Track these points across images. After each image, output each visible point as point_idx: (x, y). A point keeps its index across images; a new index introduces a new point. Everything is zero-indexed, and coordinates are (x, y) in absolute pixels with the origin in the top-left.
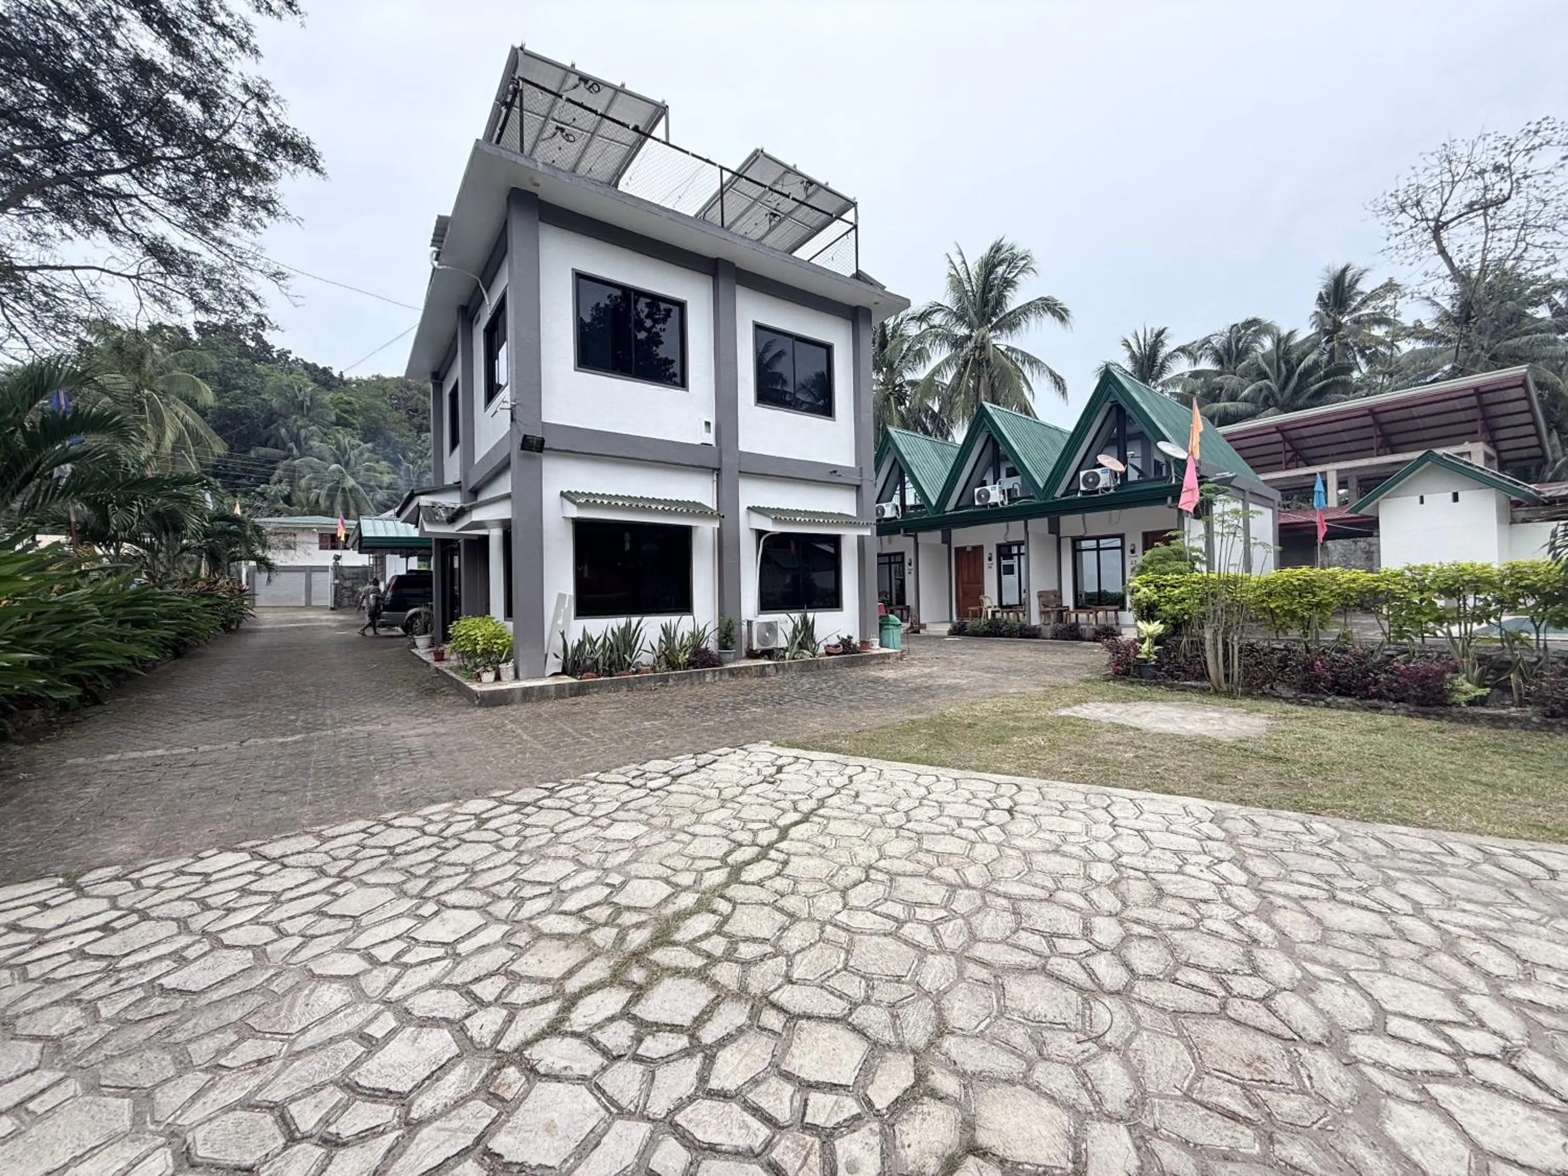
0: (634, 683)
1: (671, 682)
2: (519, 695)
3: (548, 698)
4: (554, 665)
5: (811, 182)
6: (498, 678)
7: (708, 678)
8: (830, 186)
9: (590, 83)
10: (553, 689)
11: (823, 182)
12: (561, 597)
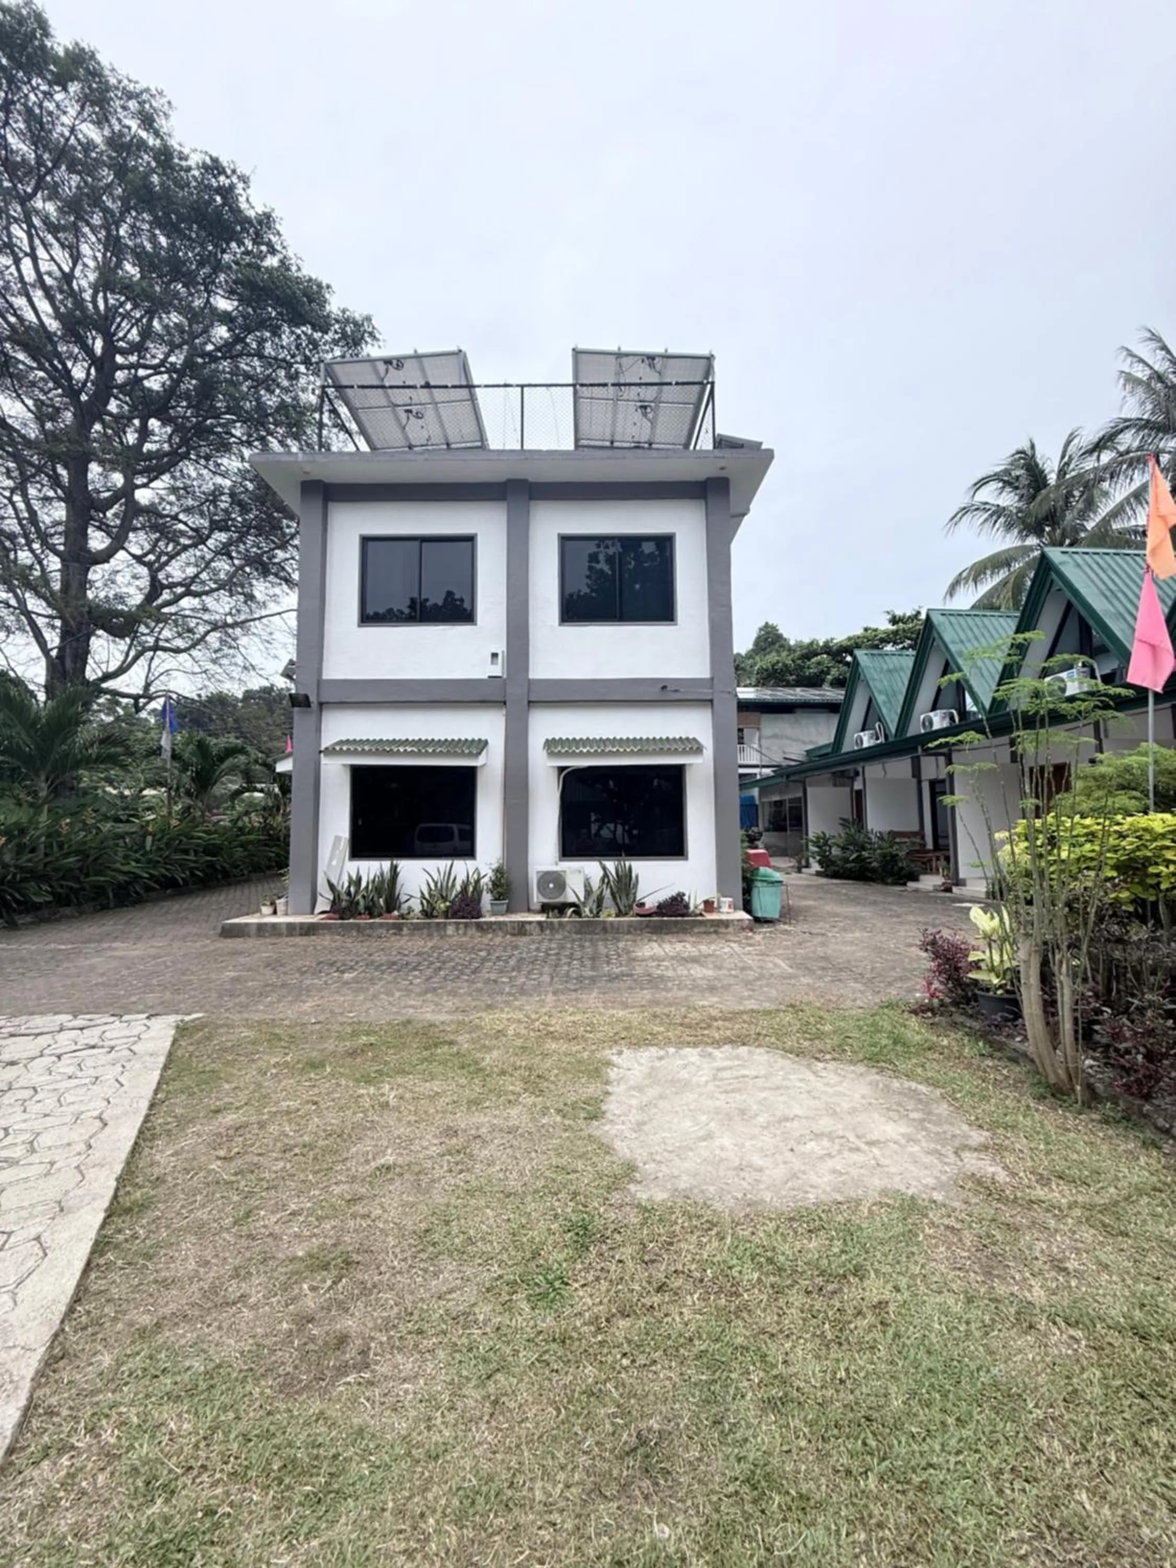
0: (365, 929)
1: (405, 931)
2: (253, 930)
3: (280, 935)
4: (323, 905)
5: (651, 358)
6: (275, 912)
7: (450, 930)
8: (672, 351)
9: (395, 362)
10: (284, 927)
11: (660, 350)
12: (338, 839)
